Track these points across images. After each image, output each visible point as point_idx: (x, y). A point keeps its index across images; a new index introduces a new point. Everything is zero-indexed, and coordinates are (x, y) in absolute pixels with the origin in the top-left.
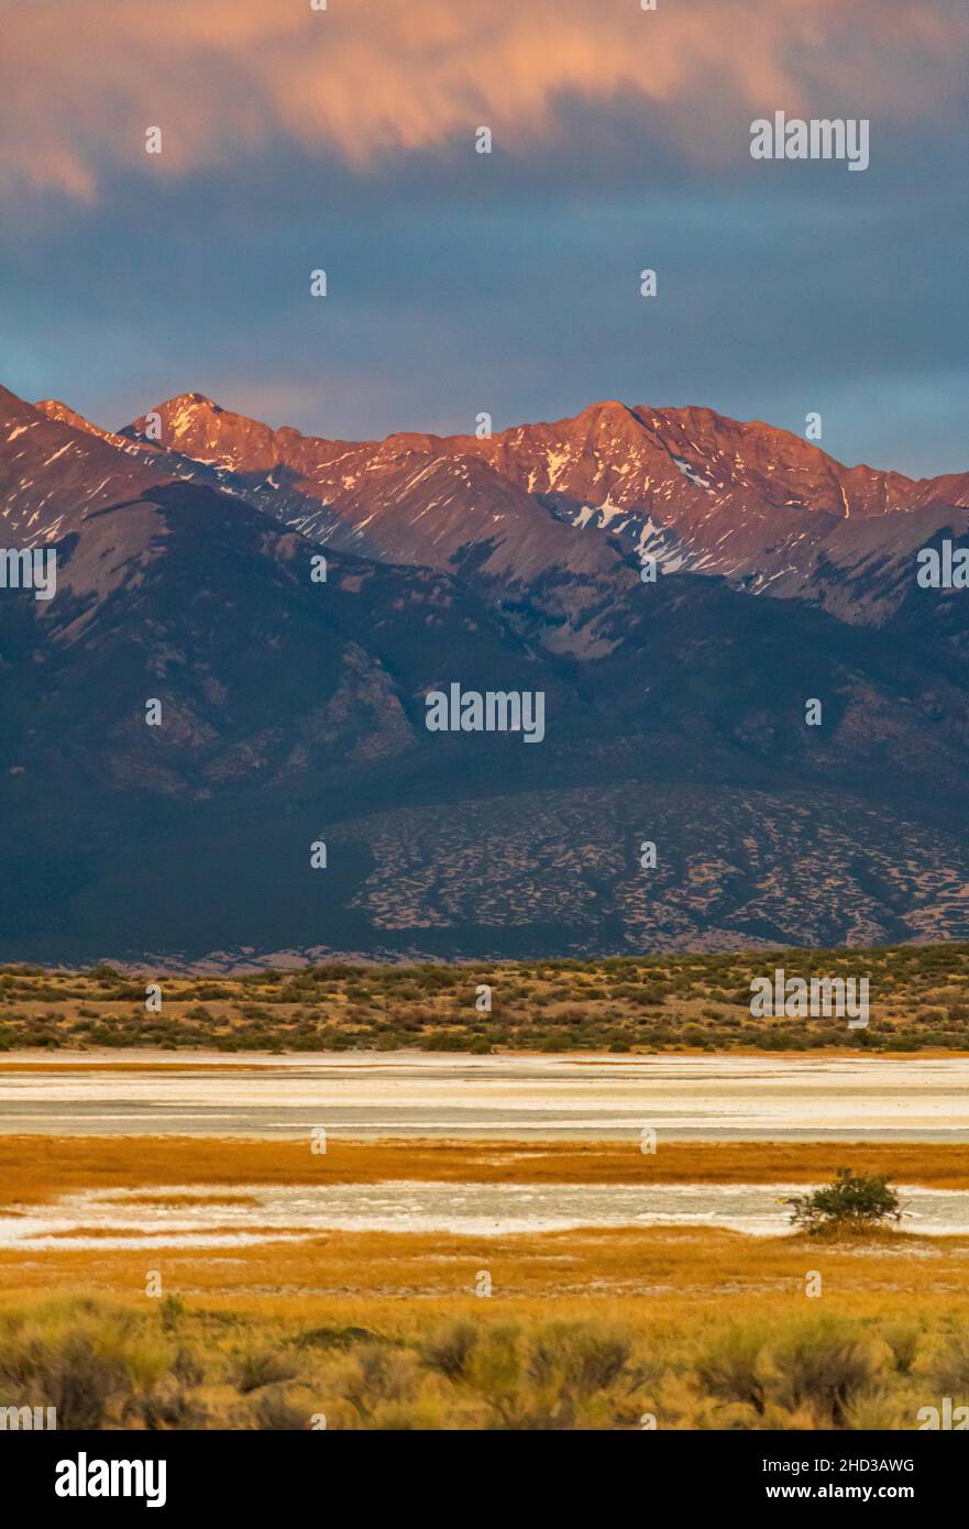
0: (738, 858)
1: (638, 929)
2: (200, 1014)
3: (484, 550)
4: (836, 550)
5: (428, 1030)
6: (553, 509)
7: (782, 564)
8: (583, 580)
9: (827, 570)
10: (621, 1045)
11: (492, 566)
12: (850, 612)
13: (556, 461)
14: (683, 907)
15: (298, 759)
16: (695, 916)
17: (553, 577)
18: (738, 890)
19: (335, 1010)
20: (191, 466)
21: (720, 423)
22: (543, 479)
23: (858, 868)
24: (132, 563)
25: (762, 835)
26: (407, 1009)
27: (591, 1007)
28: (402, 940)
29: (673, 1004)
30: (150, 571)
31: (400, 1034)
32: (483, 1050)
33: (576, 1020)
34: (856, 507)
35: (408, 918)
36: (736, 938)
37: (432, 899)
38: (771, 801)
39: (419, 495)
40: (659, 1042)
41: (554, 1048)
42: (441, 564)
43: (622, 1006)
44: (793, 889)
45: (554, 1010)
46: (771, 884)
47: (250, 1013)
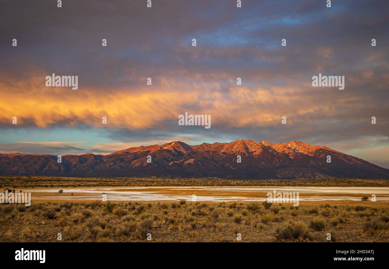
0: (303, 173)
1: (296, 178)
2: (274, 184)
3: (284, 151)
4: (309, 151)
5: (290, 185)
6: (289, 148)
7: (306, 152)
8: (291, 153)
9: (309, 152)
10: (304, 186)
11: (285, 152)
12: (310, 155)
13: (289, 145)
14: (299, 176)
15: (272, 166)
16: (300, 177)
17: (289, 153)
18: (303, 175)
19: (283, 184)
20: (264, 146)
21: (301, 142)
22: (288, 146)
23: (312, 173)
24: (260, 152)
25: (305, 171)
26: (288, 183)
27: (301, 183)
28: (279, 178)
29: (307, 183)
30: (261, 153)
31: (289, 185)
32: (295, 186)
33: (300, 184)
34: (311, 148)
35: (280, 177)
36: (303, 178)
37: (281, 175)
38: (305, 168)
39: (280, 147)
40: (307, 186)
41: (300, 186)
42: (281, 152)
43: (303, 183)
44: (307, 175)
45: (299, 183)
46: (306, 174)
47: (278, 184)
